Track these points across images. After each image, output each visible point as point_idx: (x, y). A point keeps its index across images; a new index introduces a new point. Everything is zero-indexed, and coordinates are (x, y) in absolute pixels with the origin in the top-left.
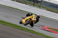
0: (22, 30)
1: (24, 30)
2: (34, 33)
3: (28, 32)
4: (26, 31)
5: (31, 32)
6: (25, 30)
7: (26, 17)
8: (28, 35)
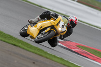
0: (14, 45)
1: (19, 47)
2: (43, 54)
3: (28, 52)
4: (24, 49)
5: (36, 51)
6: (23, 47)
7: (39, 20)
8: (28, 58)
